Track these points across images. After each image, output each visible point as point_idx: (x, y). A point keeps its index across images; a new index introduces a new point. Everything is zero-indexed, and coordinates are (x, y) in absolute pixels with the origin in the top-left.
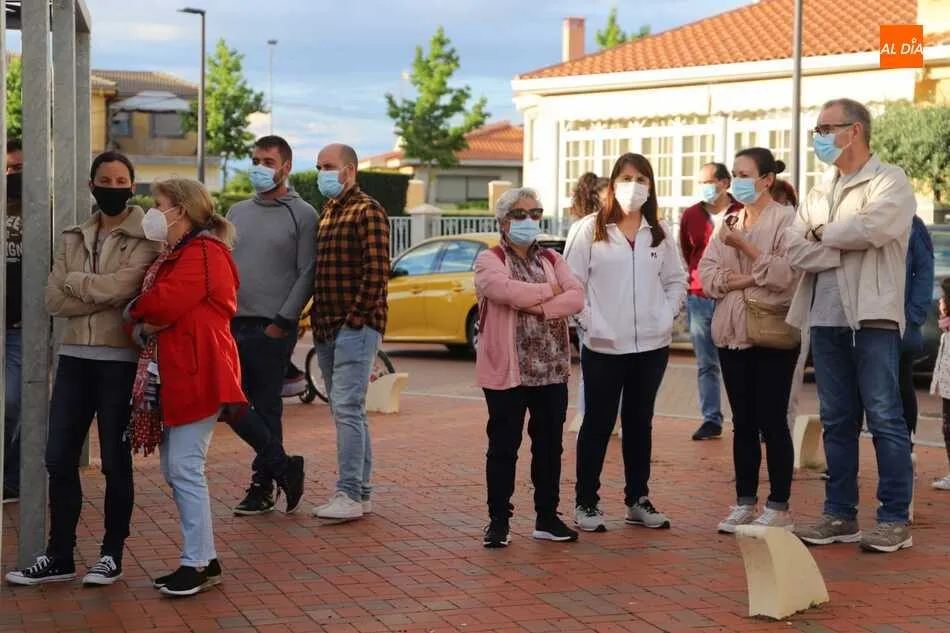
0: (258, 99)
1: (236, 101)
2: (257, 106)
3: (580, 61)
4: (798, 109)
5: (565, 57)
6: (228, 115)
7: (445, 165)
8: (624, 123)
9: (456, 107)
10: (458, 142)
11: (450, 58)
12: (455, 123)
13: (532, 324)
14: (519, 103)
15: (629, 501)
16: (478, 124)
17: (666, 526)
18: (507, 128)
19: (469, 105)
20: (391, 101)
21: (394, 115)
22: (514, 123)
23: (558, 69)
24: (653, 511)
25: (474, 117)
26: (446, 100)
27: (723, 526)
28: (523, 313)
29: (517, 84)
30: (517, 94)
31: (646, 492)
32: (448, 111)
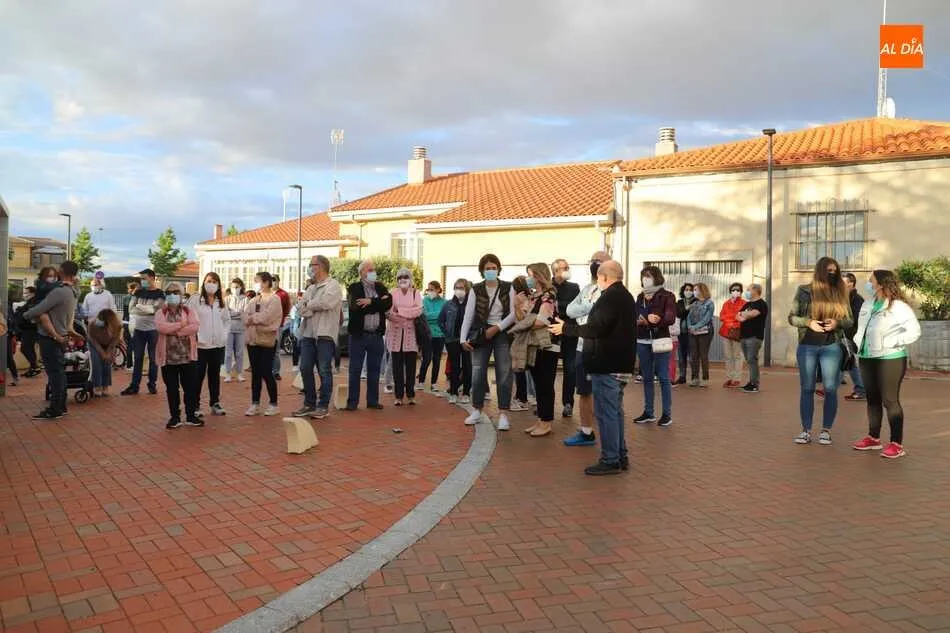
0: (96, 250)
1: (87, 251)
2: (95, 253)
3: (220, 239)
4: (300, 259)
5: (215, 237)
6: (83, 256)
7: (170, 276)
8: (236, 261)
9: (175, 255)
10: (174, 267)
11: (173, 238)
12: (174, 261)
13: (174, 340)
14: (198, 254)
15: (211, 405)
16: (182, 262)
17: (224, 414)
18: (193, 263)
19: (179, 255)
20: (150, 251)
21: (150, 257)
22: (195, 261)
23: (211, 242)
24: (220, 408)
25: (180, 259)
26: (170, 253)
27: (247, 413)
28: (168, 335)
29: (196, 246)
30: (196, 250)
31: (218, 401)
32: (171, 257)
